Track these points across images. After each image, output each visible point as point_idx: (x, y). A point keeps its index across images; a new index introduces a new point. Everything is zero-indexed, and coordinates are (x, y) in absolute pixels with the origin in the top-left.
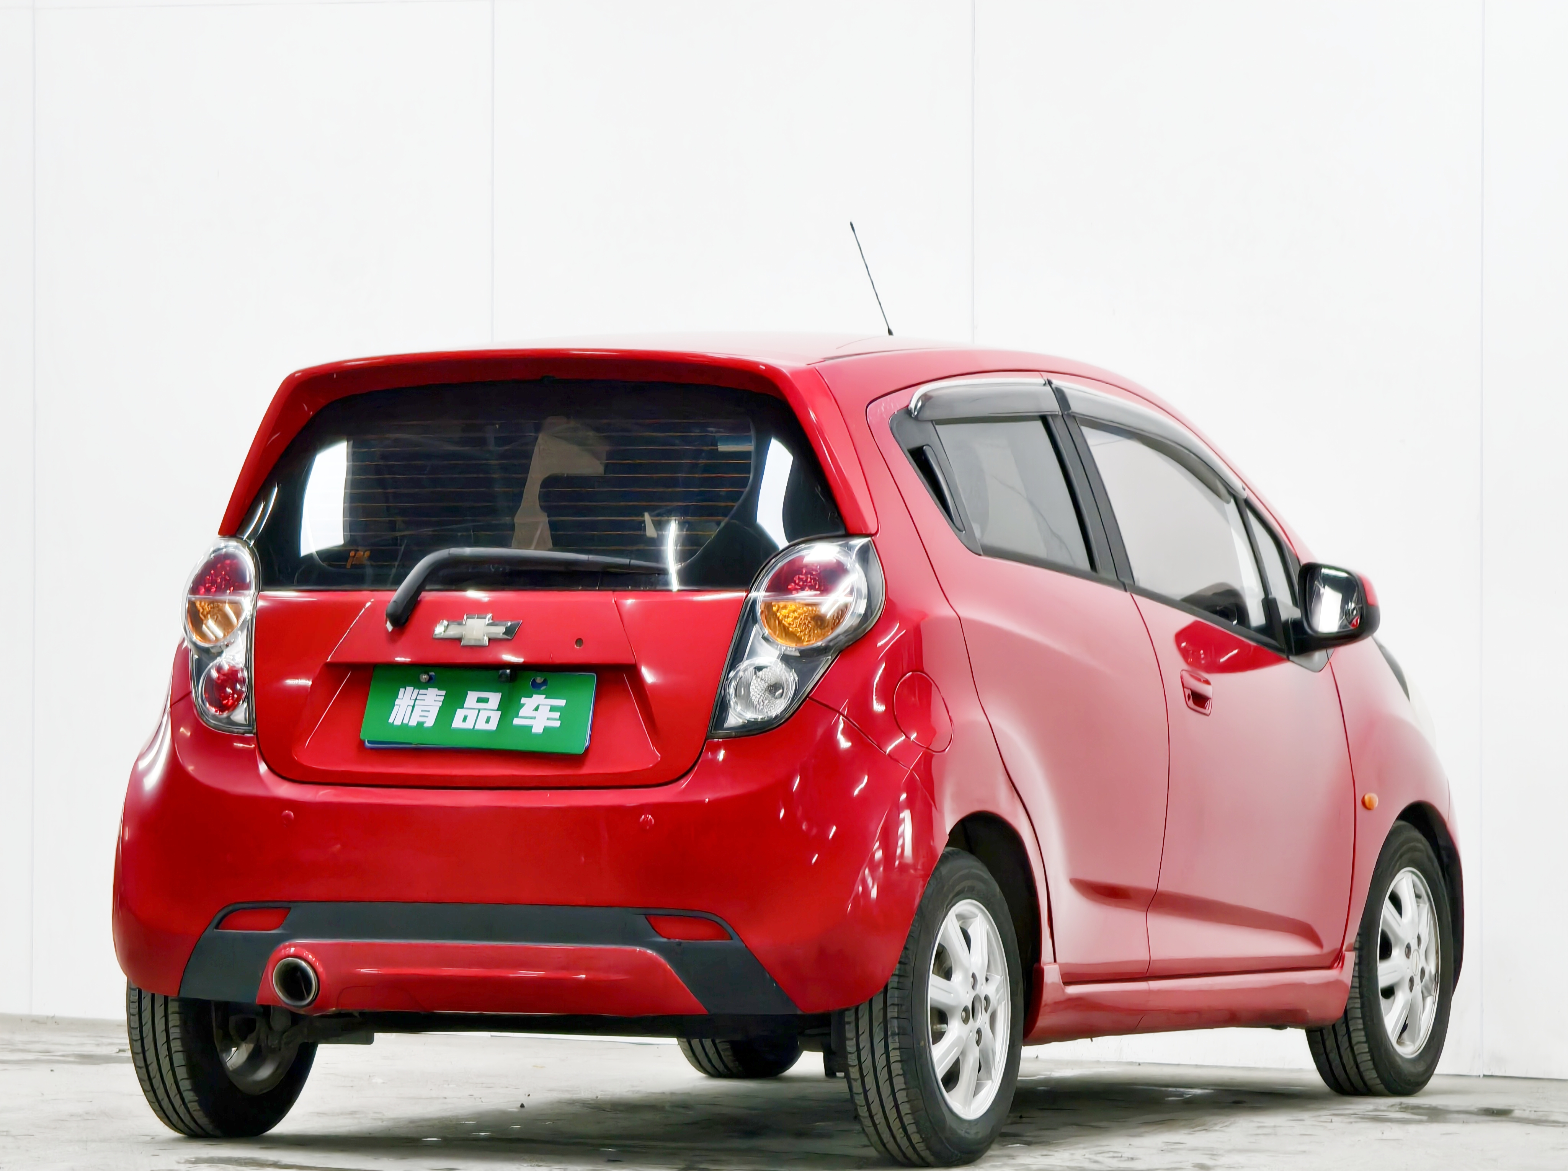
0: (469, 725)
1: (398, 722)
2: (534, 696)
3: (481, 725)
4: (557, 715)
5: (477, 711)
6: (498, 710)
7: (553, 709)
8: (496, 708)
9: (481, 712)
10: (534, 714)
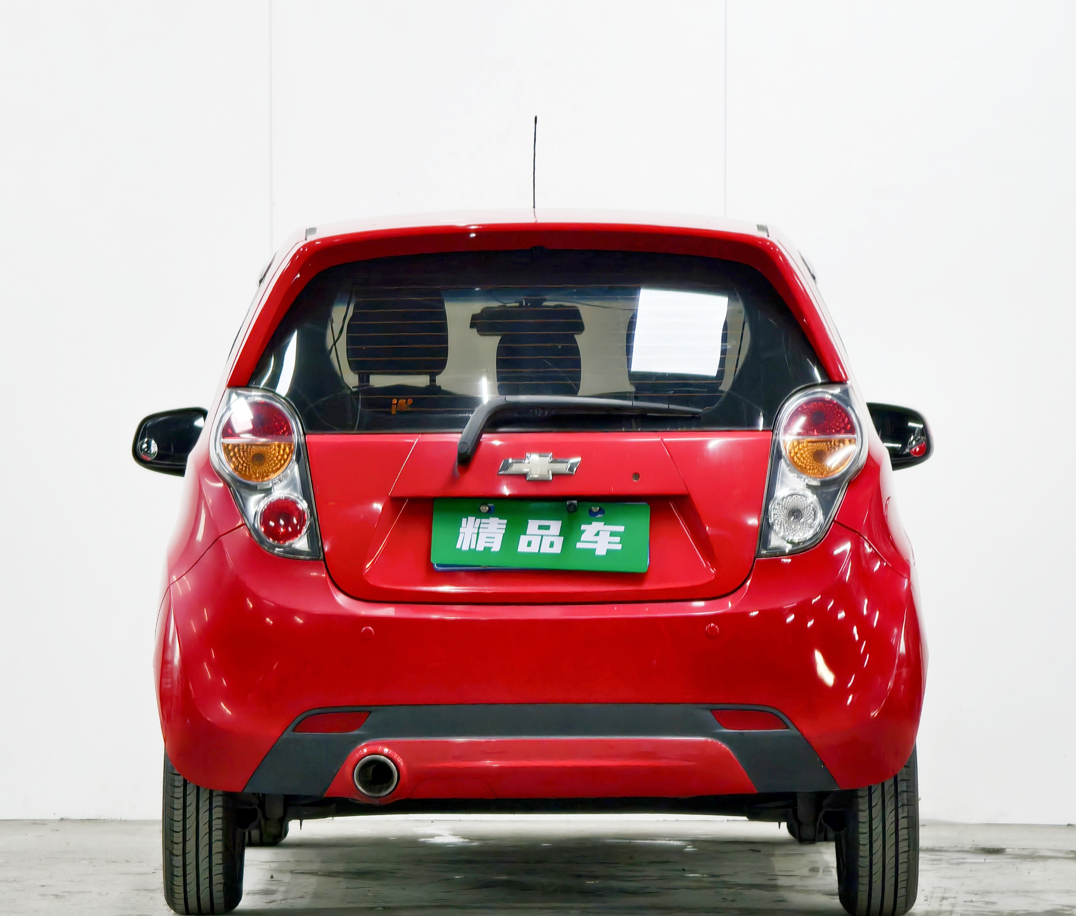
0: (534, 549)
1: (465, 548)
2: (593, 522)
3: (546, 549)
4: (618, 539)
5: (540, 537)
6: (560, 535)
7: (613, 534)
8: (558, 534)
9: (544, 537)
10: (596, 538)
